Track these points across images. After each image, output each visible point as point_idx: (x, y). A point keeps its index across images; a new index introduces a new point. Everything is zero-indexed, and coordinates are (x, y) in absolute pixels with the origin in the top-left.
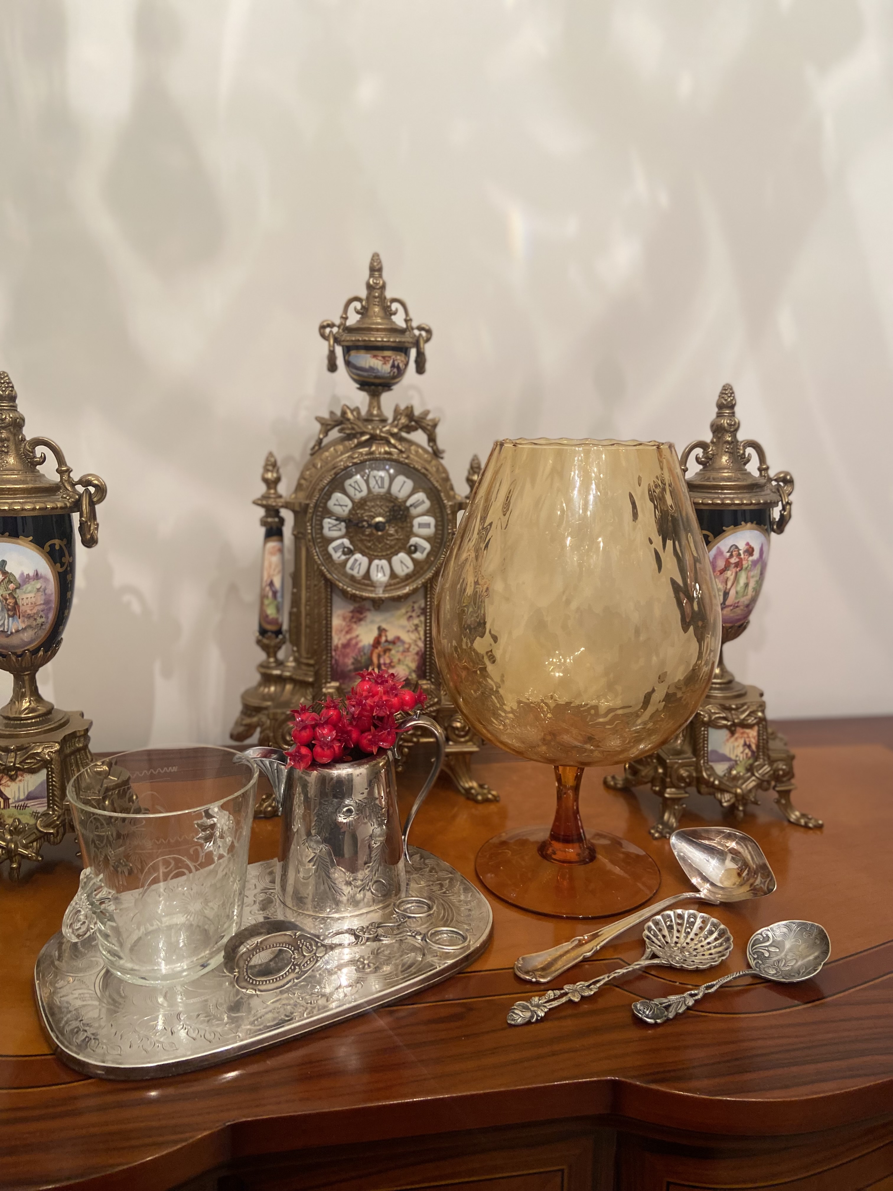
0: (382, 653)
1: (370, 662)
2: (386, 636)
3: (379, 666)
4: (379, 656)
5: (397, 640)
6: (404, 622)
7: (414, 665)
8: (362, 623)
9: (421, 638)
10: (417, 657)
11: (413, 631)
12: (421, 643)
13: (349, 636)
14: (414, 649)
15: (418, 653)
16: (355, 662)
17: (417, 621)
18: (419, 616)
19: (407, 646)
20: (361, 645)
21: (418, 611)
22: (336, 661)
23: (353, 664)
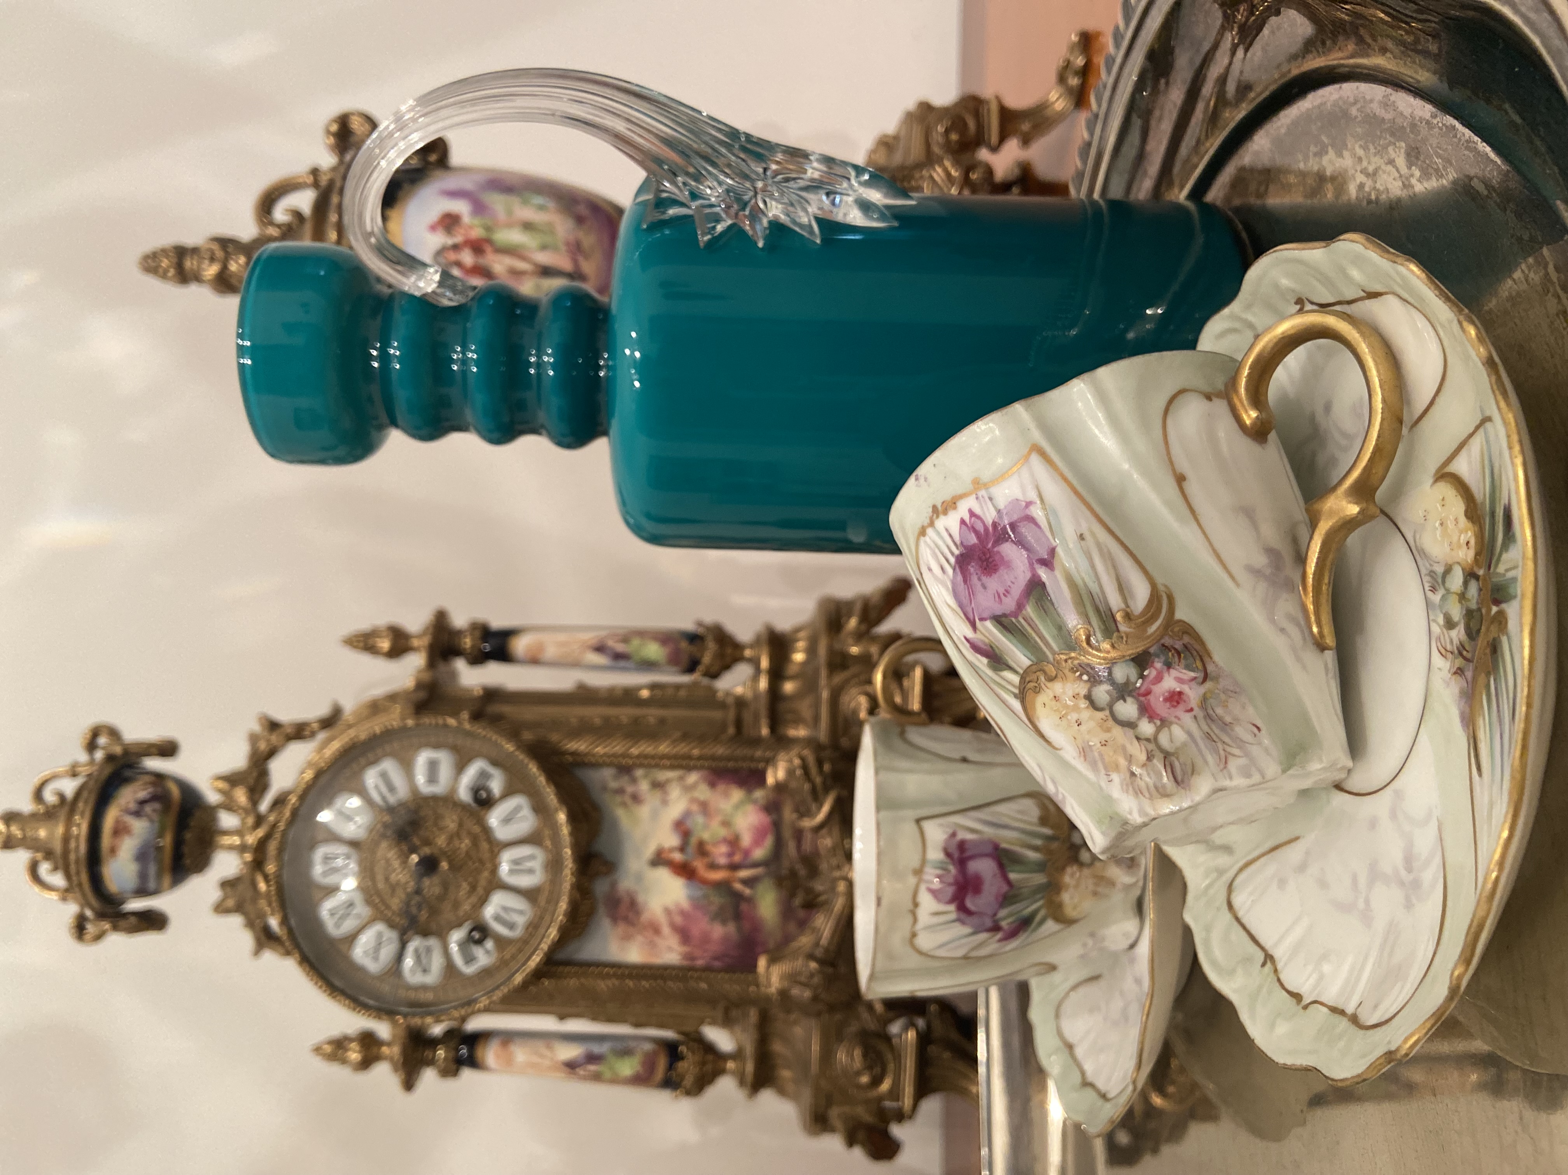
0: (706, 860)
1: (723, 887)
2: (672, 850)
3: (734, 867)
4: (713, 866)
5: (682, 828)
6: (644, 811)
7: (737, 794)
8: (641, 898)
9: (681, 778)
10: (721, 787)
11: (665, 793)
12: (693, 778)
13: (666, 930)
14: (703, 792)
15: (712, 785)
16: (720, 916)
17: (644, 786)
18: (634, 781)
19: (695, 808)
20: (685, 904)
21: (624, 781)
22: (716, 958)
23: (724, 922)
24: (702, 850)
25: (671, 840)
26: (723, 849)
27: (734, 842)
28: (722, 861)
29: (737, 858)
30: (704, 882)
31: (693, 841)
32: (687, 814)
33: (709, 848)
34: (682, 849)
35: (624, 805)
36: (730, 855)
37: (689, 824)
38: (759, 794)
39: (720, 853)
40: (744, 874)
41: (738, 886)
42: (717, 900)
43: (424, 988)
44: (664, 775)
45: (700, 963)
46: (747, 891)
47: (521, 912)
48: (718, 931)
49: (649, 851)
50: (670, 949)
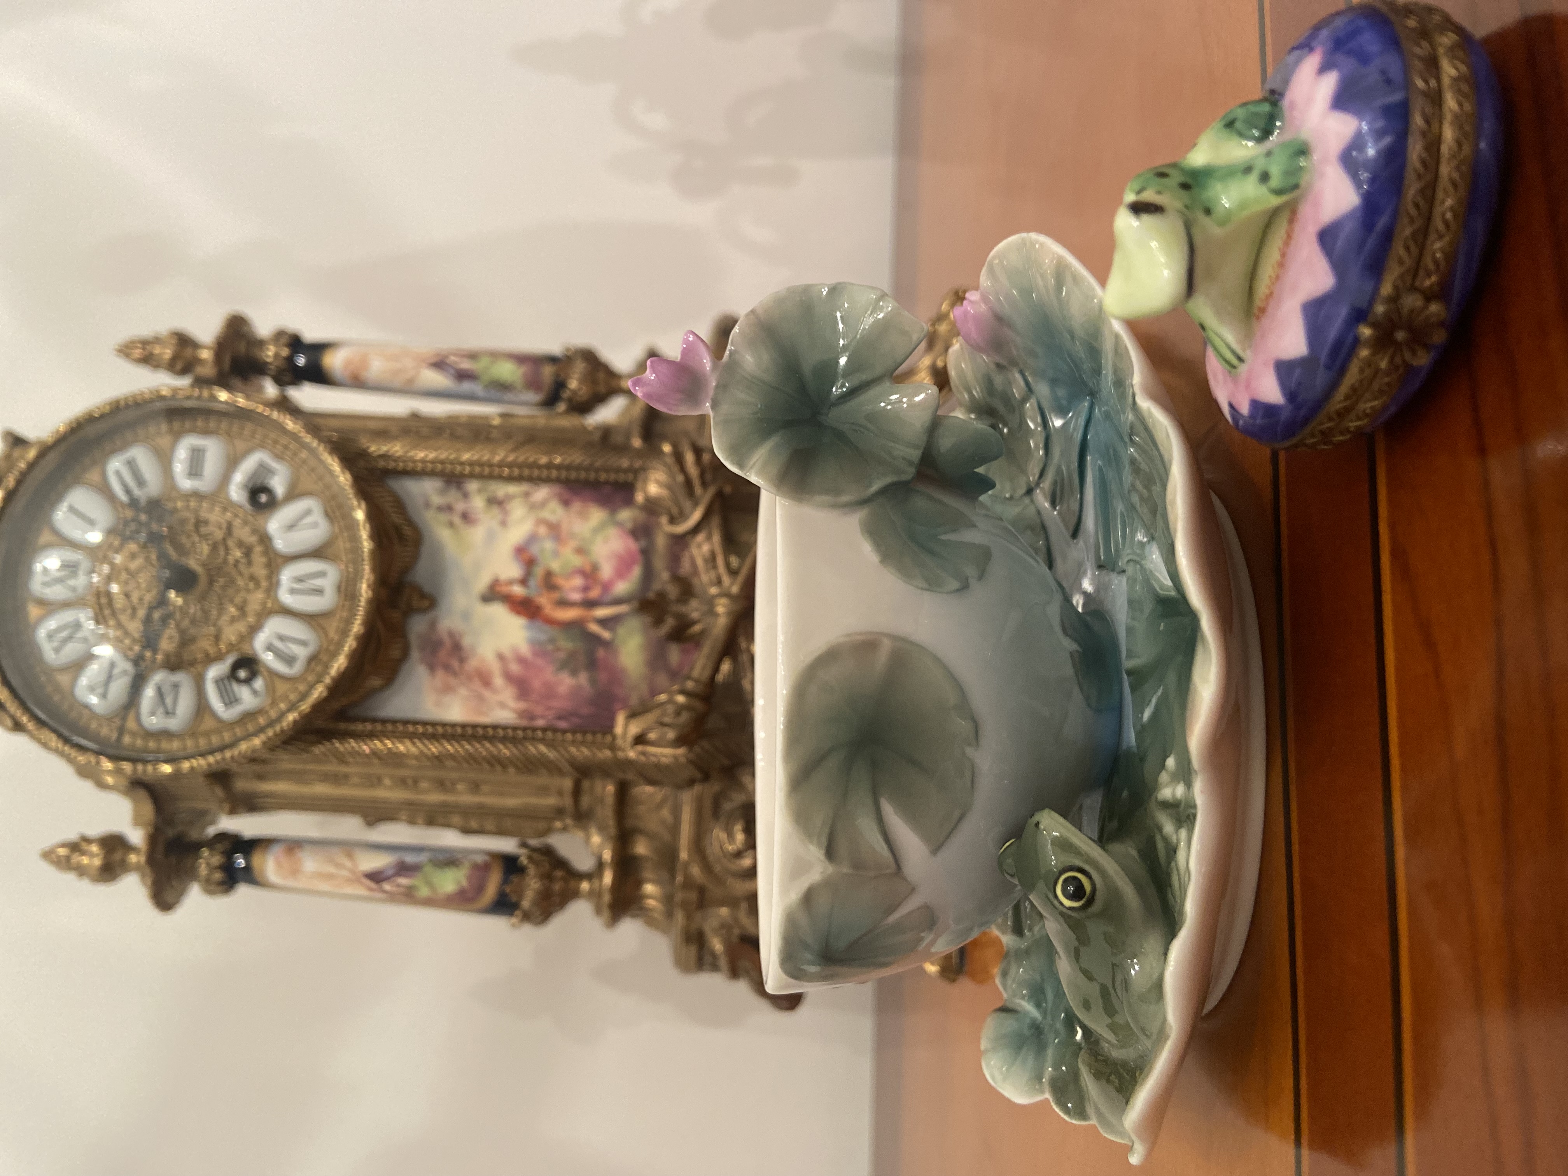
0: (556, 595)
1: (576, 627)
2: (511, 582)
3: (590, 604)
4: (563, 603)
5: (525, 555)
7: (597, 515)
8: (466, 642)
9: (527, 495)
10: (577, 505)
11: (506, 513)
12: (542, 493)
13: (498, 681)
14: (555, 511)
15: (566, 503)
16: (569, 664)
17: (478, 503)
18: (466, 496)
19: (543, 530)
20: (525, 649)
21: (452, 497)
22: (560, 718)
23: (574, 673)
24: (549, 582)
25: (511, 570)
26: (578, 581)
27: (590, 574)
28: (576, 596)
29: (594, 593)
30: (551, 622)
31: (539, 571)
32: (533, 538)
33: (560, 581)
34: (524, 582)
35: (451, 525)
36: (586, 589)
37: (534, 550)
38: (626, 515)
39: (573, 588)
40: (602, 612)
41: (594, 628)
42: (566, 644)
43: (166, 734)
44: (503, 490)
45: (540, 723)
46: (606, 635)
47: (303, 643)
48: (566, 682)
49: (482, 583)
50: (503, 705)
